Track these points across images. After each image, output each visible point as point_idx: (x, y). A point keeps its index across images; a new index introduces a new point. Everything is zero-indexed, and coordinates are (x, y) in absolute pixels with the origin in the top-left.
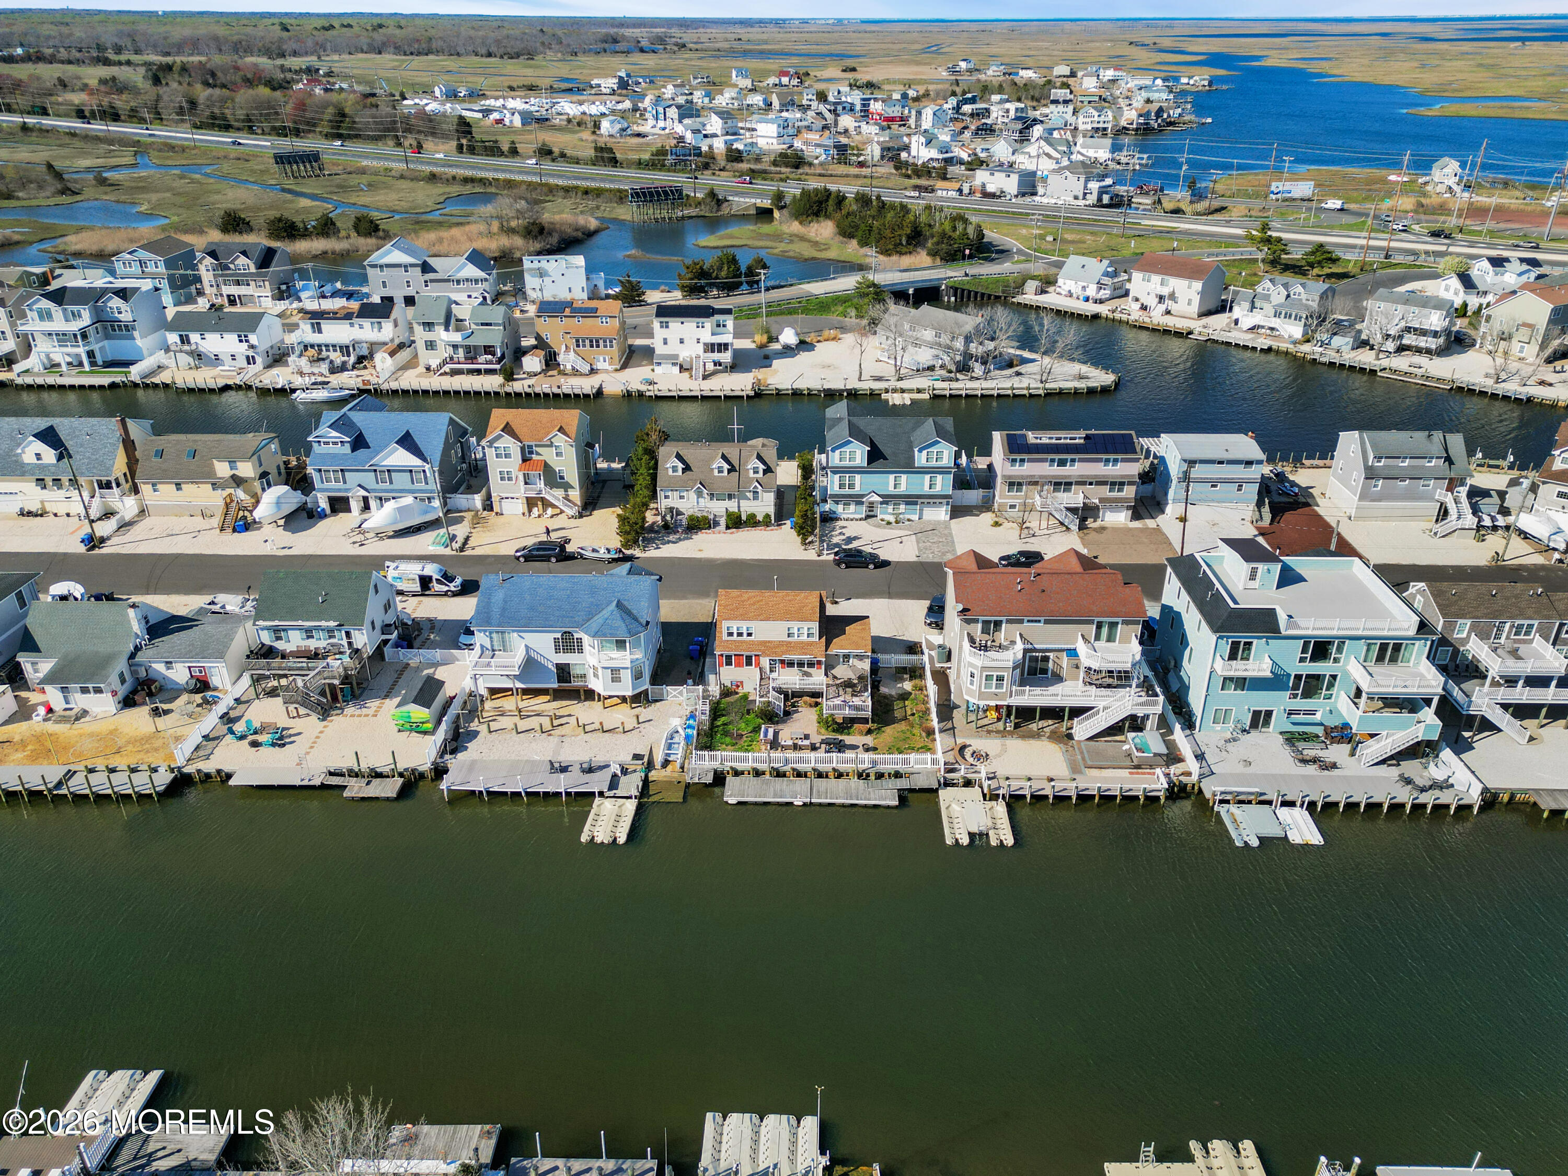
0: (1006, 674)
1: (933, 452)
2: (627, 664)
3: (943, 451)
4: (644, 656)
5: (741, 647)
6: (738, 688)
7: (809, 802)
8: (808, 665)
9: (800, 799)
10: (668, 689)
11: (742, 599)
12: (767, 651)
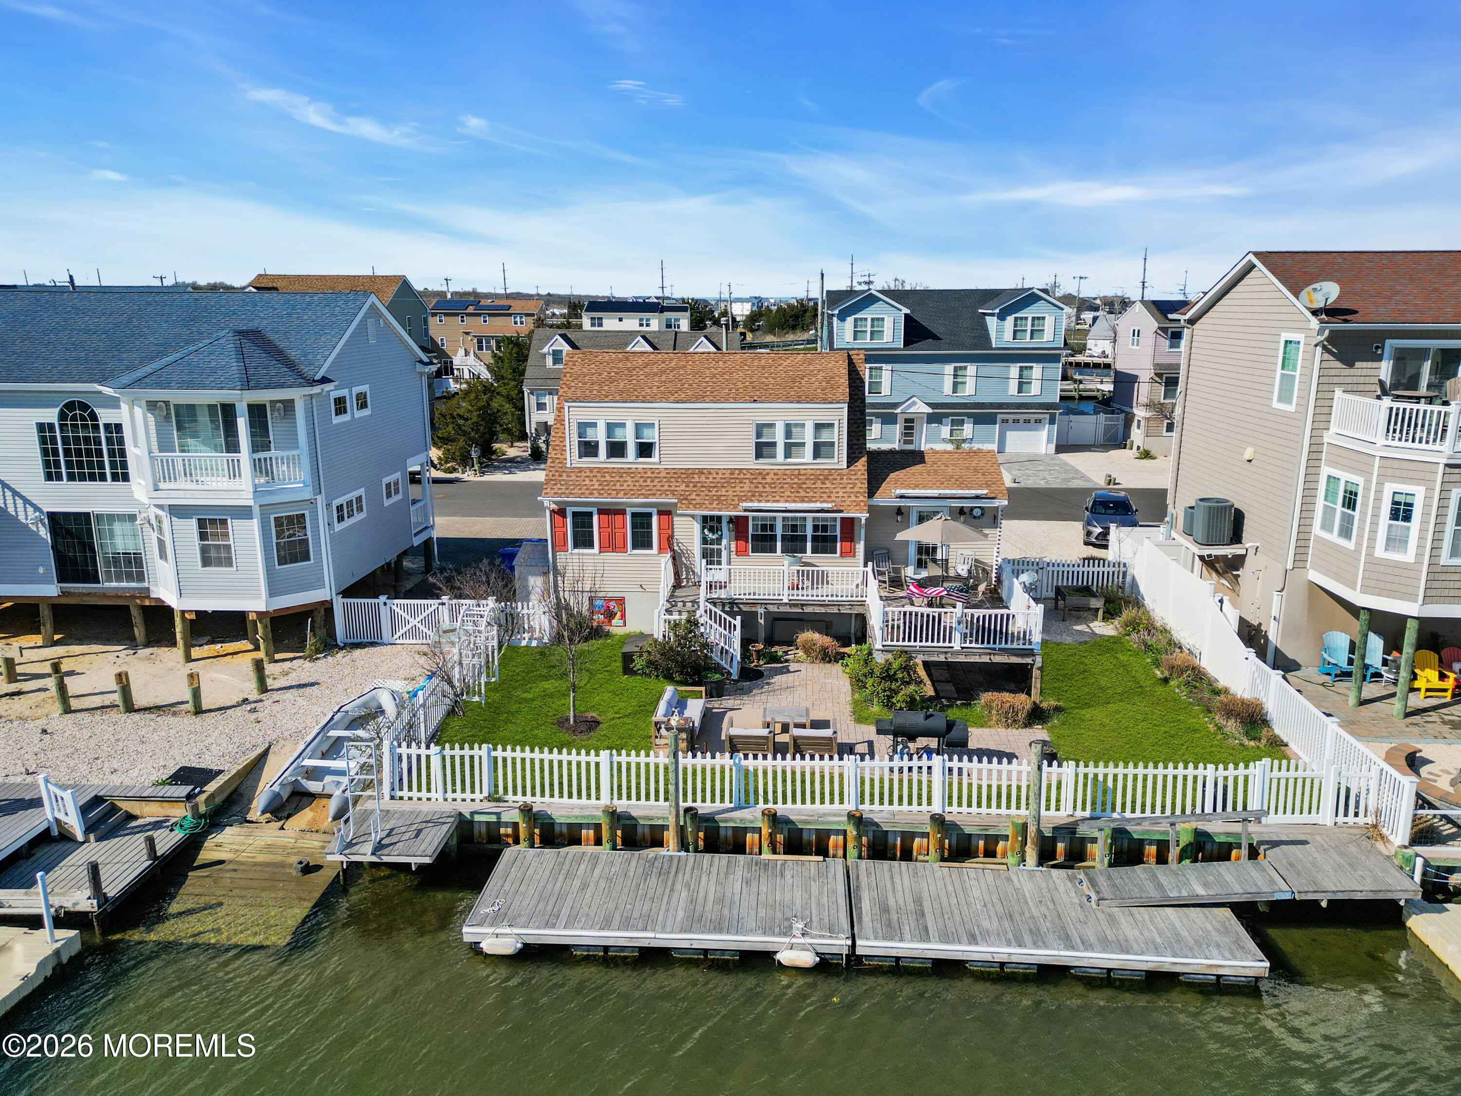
1: (1026, 318)
2: (244, 495)
3: (1044, 318)
4: (309, 481)
5: (618, 487)
6: (610, 622)
7: (845, 951)
8: (815, 539)
9: (802, 940)
10: (394, 607)
11: (629, 365)
12: (693, 497)
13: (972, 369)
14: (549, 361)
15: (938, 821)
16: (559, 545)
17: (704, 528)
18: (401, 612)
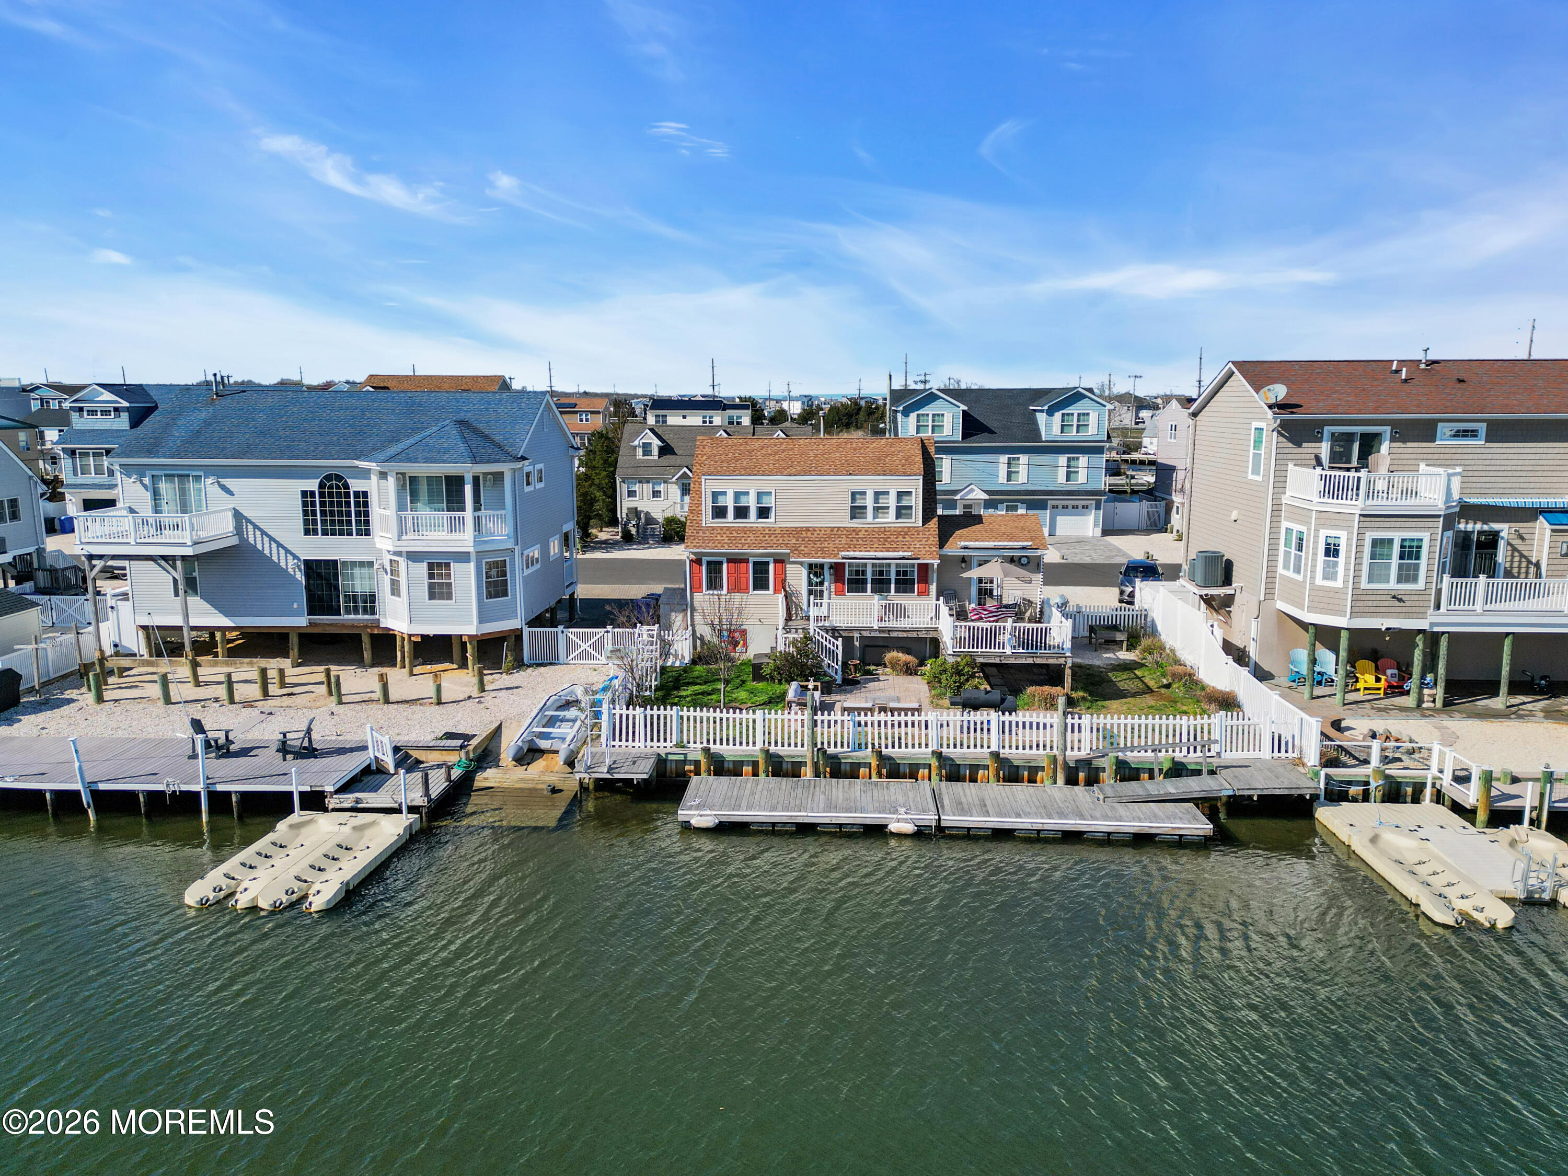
0: (1426, 536)
1: (1072, 414)
2: (466, 543)
3: (1088, 414)
4: (512, 535)
5: (743, 541)
6: (734, 649)
7: (934, 824)
8: (897, 582)
9: (906, 816)
10: (569, 635)
11: (749, 448)
12: (802, 548)
13: (1024, 459)
14: (639, 451)
15: (996, 755)
16: (697, 588)
17: (809, 573)
18: (574, 638)
